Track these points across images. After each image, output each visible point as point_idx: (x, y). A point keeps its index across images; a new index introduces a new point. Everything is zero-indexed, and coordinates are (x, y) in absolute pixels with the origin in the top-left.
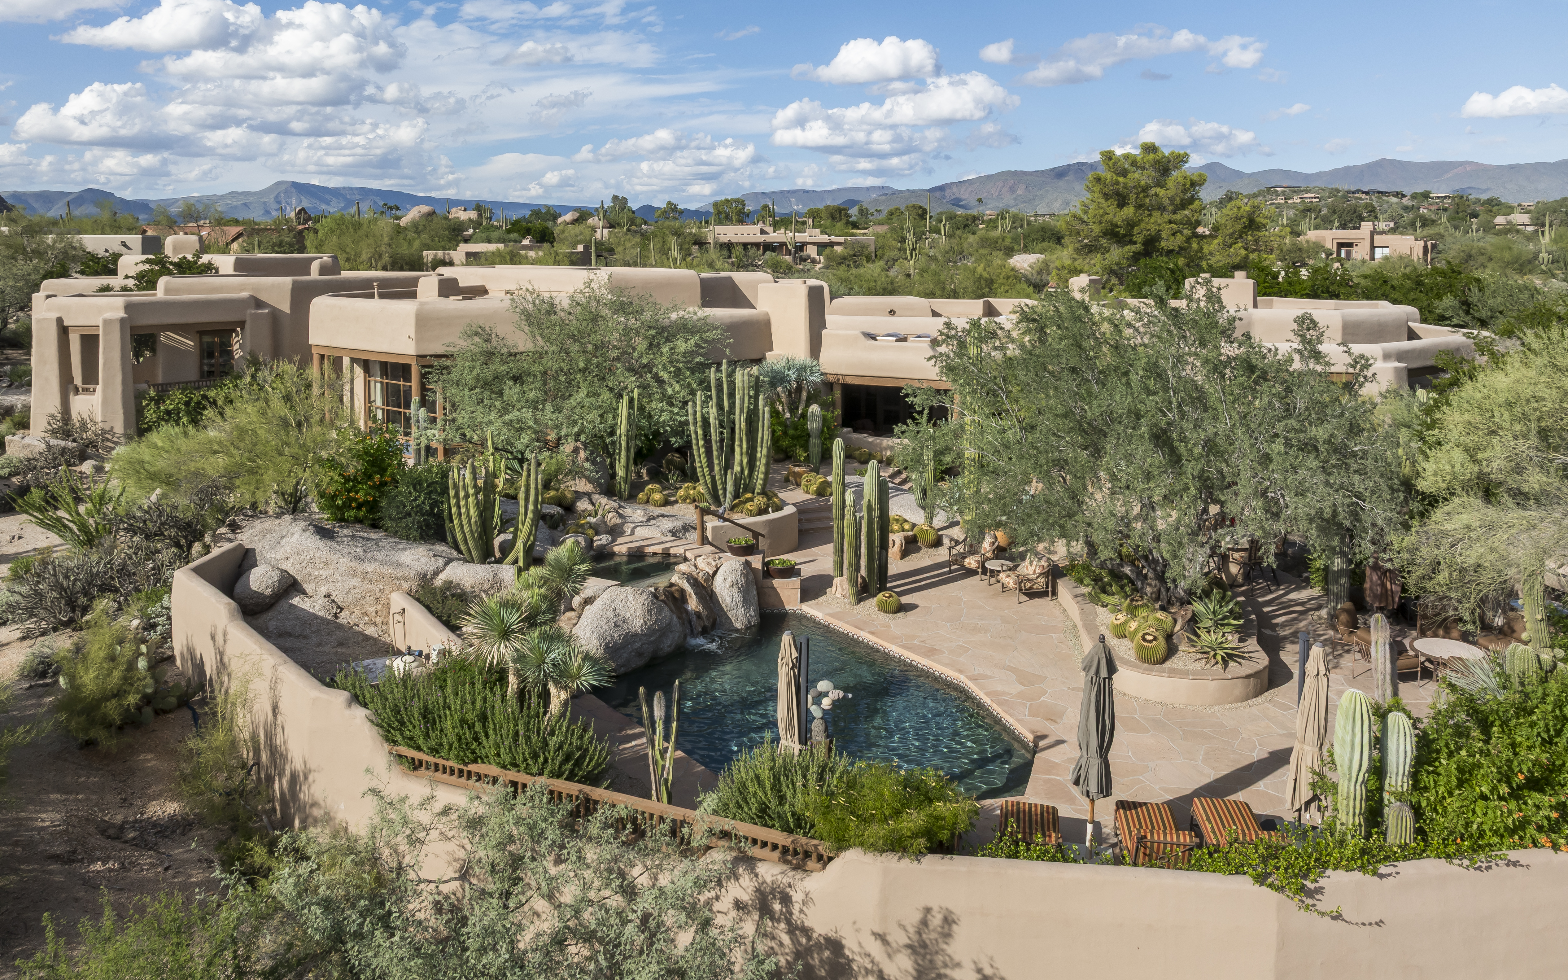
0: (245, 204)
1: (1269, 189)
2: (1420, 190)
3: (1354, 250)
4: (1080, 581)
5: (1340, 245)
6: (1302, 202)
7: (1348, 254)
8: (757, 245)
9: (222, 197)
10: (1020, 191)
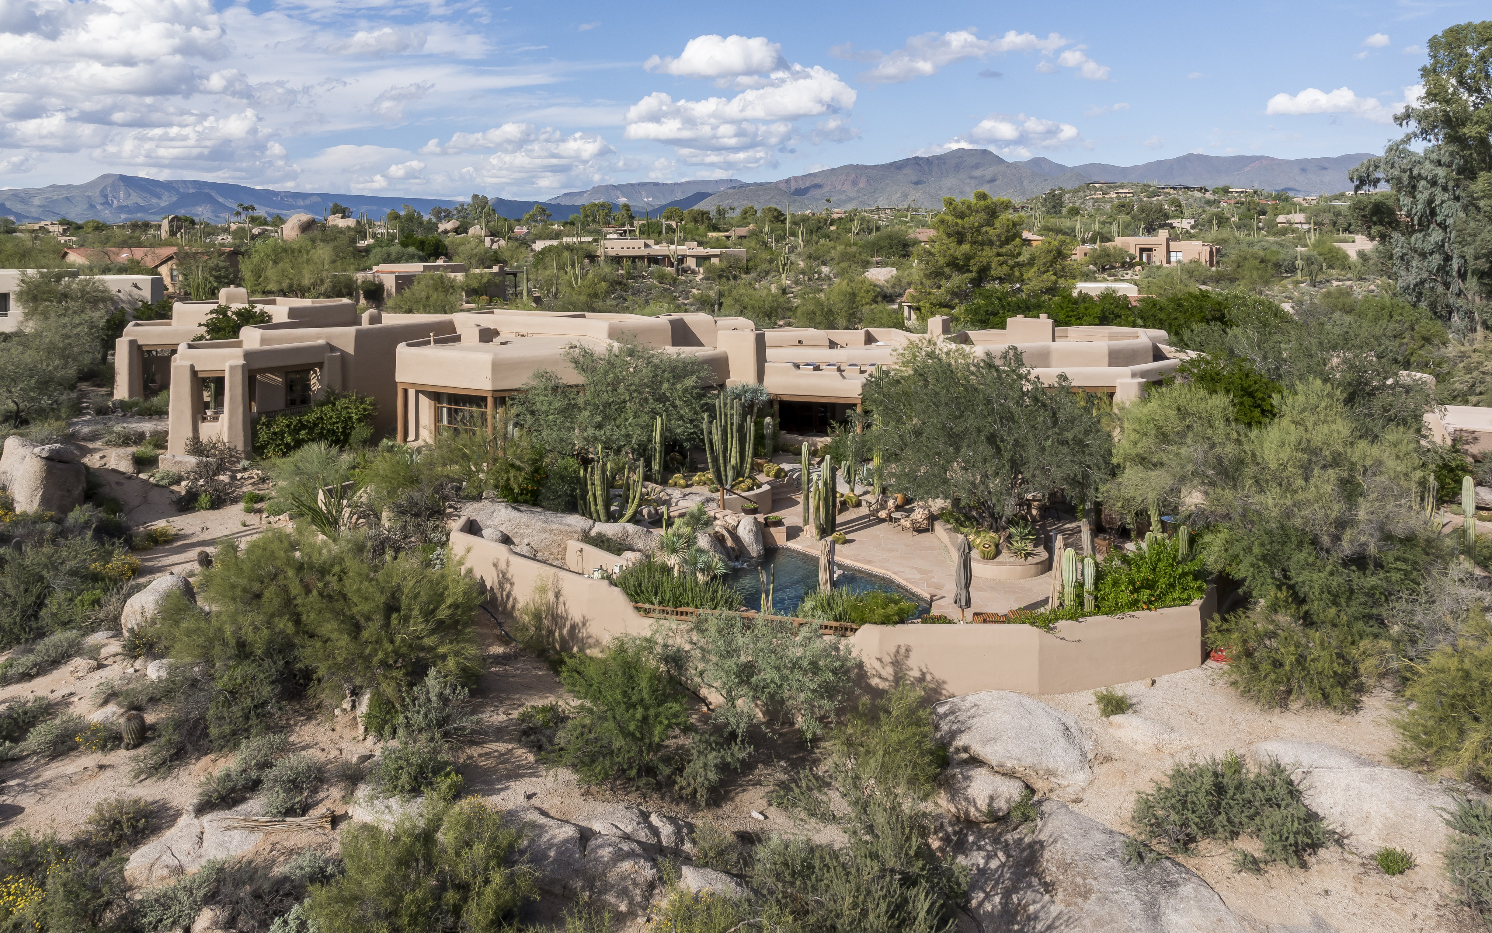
0: (67, 198)
1: (1088, 185)
2: (1221, 184)
3: (1154, 253)
4: (948, 521)
5: (1142, 250)
6: (1119, 198)
7: (1149, 258)
8: (642, 258)
9: (41, 191)
10: (862, 184)
